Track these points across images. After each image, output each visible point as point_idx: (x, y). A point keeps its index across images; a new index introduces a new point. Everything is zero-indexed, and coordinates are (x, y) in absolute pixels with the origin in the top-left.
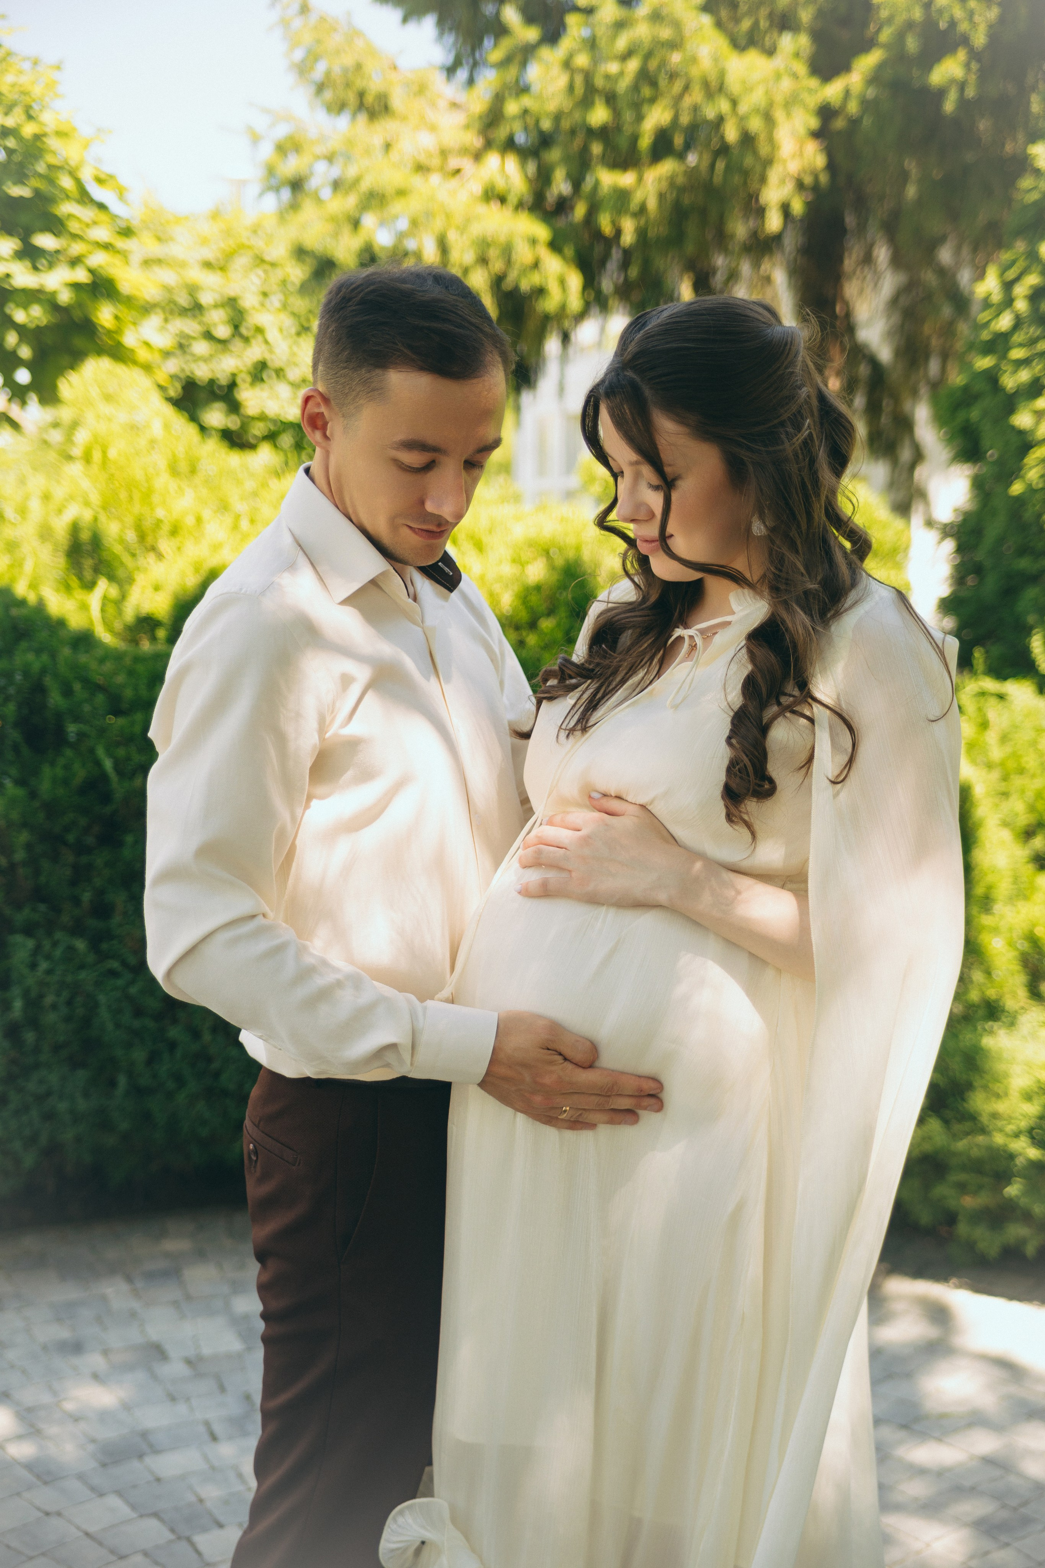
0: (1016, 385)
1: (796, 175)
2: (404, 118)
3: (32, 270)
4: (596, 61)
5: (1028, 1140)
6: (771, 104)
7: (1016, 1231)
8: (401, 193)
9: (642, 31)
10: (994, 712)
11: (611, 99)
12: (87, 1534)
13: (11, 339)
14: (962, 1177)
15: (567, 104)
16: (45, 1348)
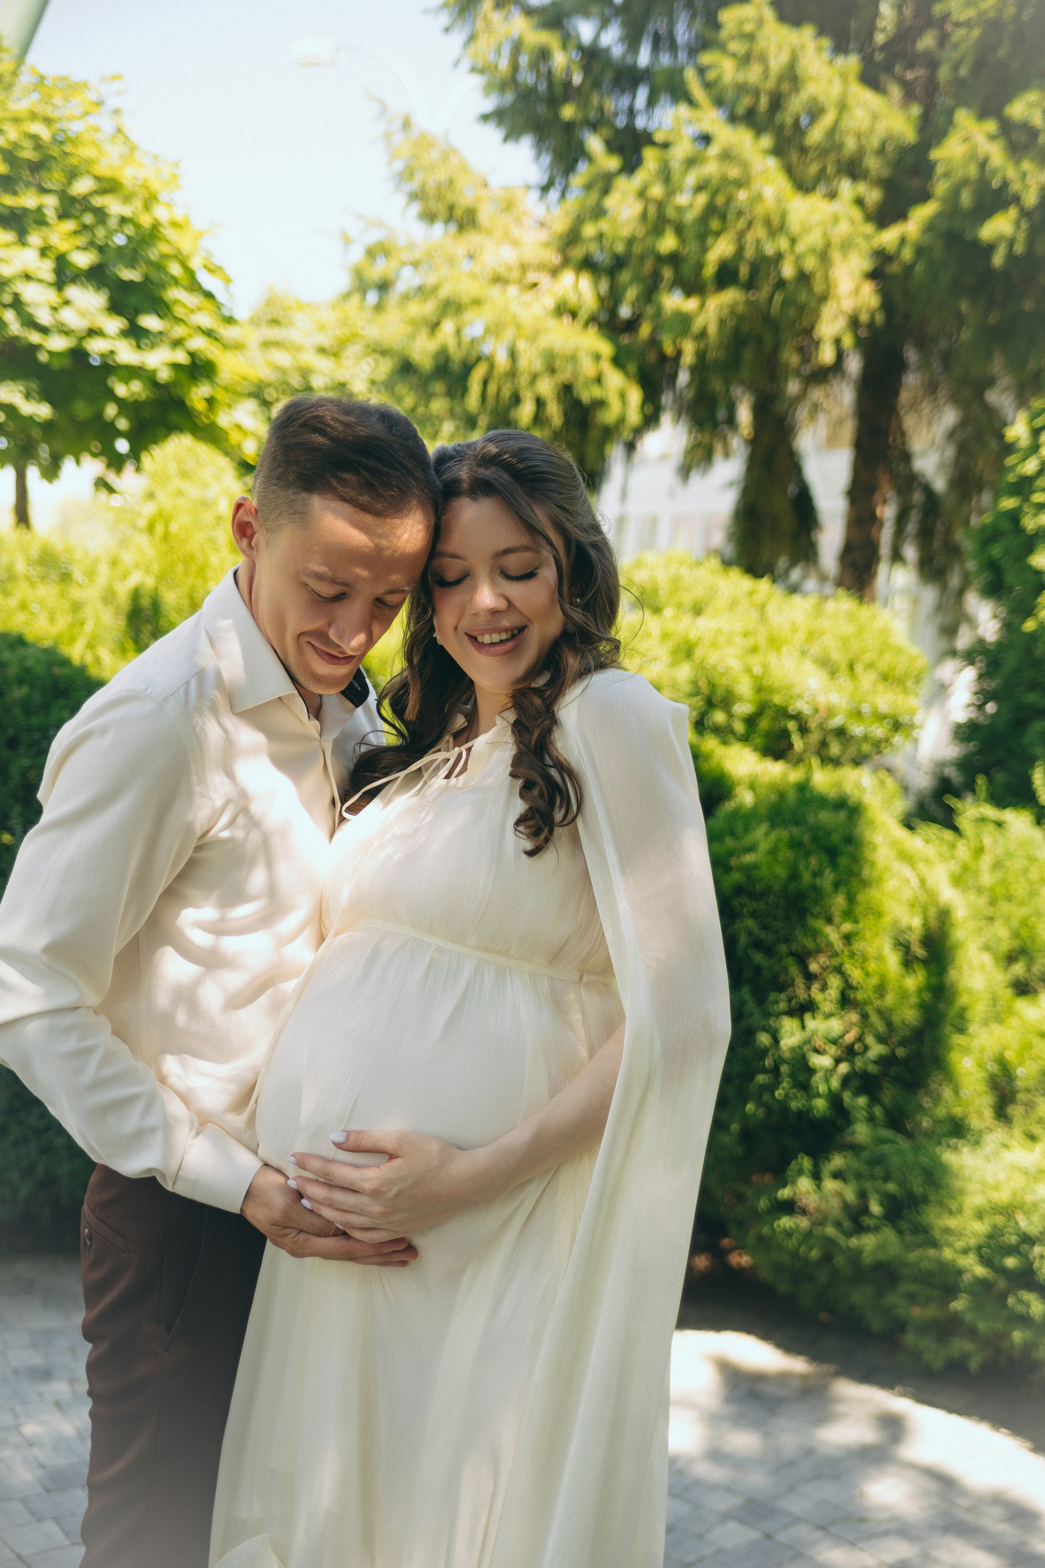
0: (1036, 527)
1: (849, 312)
2: (489, 232)
3: (136, 349)
4: (671, 192)
5: (977, 1259)
6: (828, 245)
7: (961, 1345)
8: (477, 302)
9: (711, 168)
10: (989, 837)
11: (679, 230)
12: (19, 1556)
13: (111, 410)
14: (912, 1287)
15: (640, 231)
16: (16, 1372)
